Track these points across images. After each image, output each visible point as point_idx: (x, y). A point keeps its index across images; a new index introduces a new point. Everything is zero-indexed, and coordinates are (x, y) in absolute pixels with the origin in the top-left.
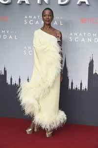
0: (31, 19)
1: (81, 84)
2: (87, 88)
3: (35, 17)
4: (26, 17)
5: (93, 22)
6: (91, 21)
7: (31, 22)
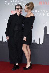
0: (9, 2)
1: (40, 41)
2: (43, 43)
3: (11, 1)
4: (6, 1)
5: (46, 4)
6: (45, 3)
7: (9, 4)
